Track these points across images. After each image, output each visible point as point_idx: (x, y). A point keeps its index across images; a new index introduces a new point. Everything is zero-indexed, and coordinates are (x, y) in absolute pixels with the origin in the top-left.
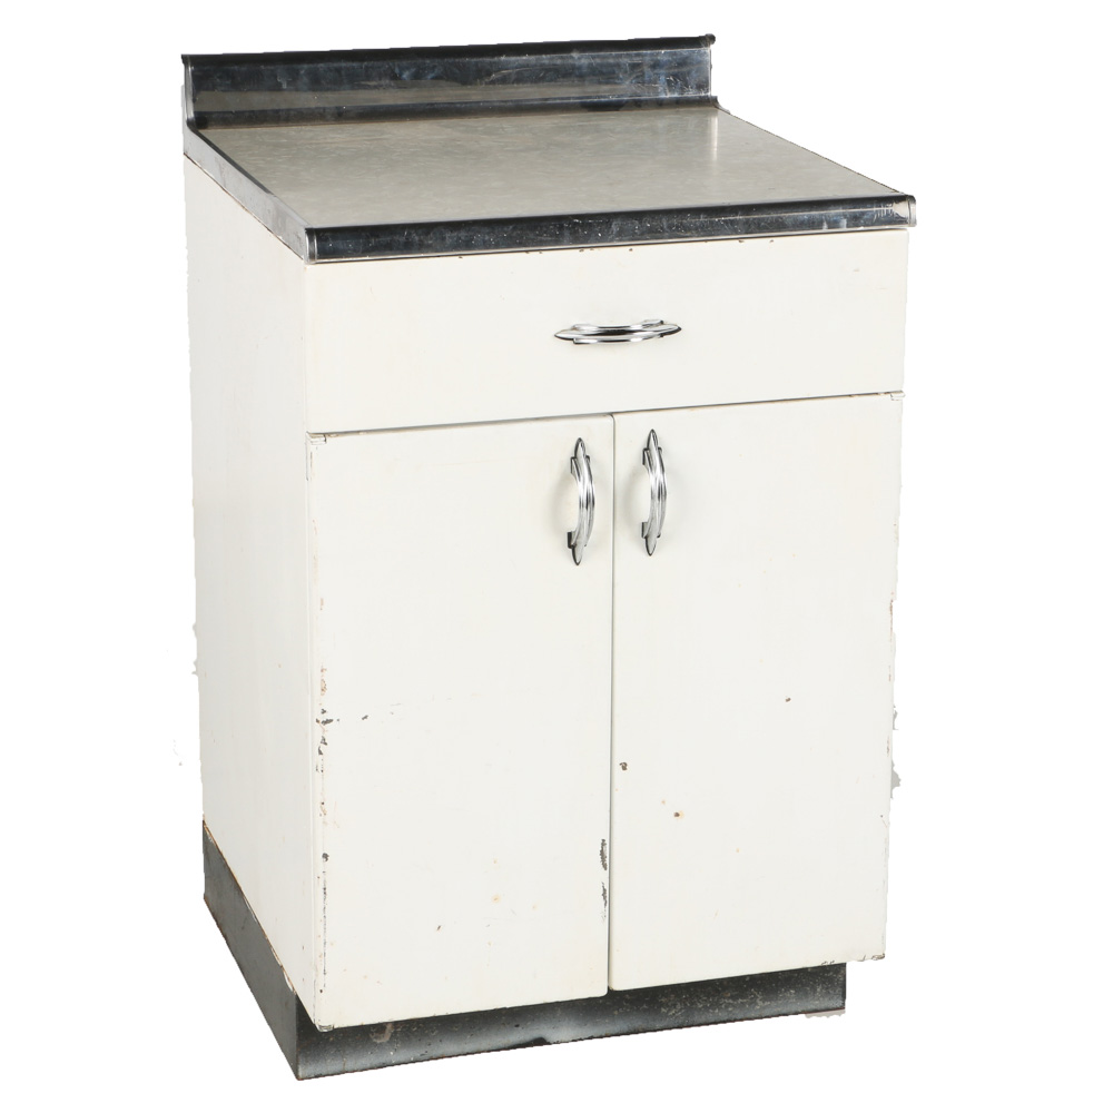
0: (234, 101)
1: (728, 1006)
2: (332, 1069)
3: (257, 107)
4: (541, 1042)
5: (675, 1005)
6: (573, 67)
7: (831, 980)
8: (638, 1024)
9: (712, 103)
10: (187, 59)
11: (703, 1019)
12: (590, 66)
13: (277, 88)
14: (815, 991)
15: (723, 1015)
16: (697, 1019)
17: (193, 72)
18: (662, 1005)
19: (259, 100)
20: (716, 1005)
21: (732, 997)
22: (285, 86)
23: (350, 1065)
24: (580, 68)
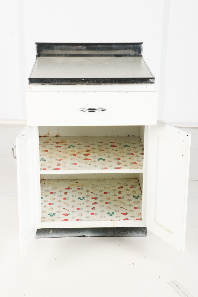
0: (45, 52)
1: (122, 233)
2: (42, 237)
3: (49, 53)
4: (84, 236)
5: (111, 232)
6: (113, 48)
7: (143, 231)
8: (104, 235)
9: (141, 56)
10: (36, 43)
11: (117, 235)
12: (116, 48)
13: (54, 49)
14: (140, 232)
15: (121, 235)
16: (116, 235)
17: (37, 46)
18: (108, 232)
19: (50, 52)
20: (119, 233)
21: (123, 232)
22: (55, 49)
23: (46, 237)
24: (114, 48)
